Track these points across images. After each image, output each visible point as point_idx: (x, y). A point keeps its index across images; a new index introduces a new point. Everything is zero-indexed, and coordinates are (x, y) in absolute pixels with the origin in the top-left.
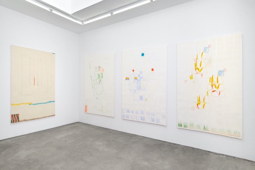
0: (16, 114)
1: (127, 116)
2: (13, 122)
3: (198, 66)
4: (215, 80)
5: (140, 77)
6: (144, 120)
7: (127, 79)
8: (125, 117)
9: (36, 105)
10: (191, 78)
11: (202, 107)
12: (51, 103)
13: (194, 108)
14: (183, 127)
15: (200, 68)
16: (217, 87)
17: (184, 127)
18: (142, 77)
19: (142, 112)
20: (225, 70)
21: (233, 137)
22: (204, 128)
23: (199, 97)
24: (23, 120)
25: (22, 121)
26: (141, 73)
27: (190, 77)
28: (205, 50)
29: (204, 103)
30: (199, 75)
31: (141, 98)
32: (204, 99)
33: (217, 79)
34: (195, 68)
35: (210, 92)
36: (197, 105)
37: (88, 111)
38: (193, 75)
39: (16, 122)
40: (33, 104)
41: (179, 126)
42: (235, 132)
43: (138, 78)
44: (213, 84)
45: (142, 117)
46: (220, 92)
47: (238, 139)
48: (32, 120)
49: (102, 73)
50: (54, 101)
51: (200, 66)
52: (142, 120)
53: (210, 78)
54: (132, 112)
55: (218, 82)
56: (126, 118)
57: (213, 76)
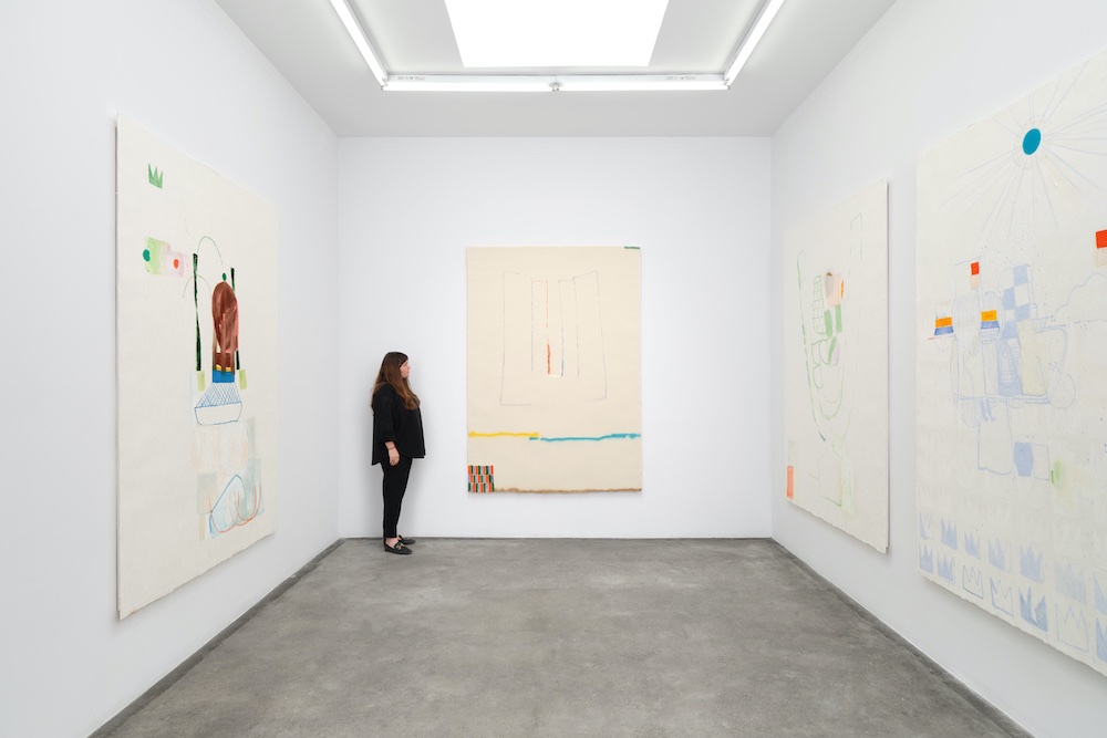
0: (482, 464)
1: (945, 564)
2: (473, 488)
5: (1018, 304)
6: (1045, 628)
7: (944, 326)
8: (936, 569)
9: (556, 442)
12: (621, 439)
18: (1027, 307)
19: (1030, 566)
24: (506, 488)
25: (503, 491)
26: (1021, 276)
31: (1023, 458)
37: (798, 499)
39: (484, 491)
40: (542, 439)
43: (1005, 316)
45: (1029, 598)
48: (539, 495)
49: (839, 306)
50: (636, 433)
52: (1030, 620)
54: (972, 548)
56: (940, 574)
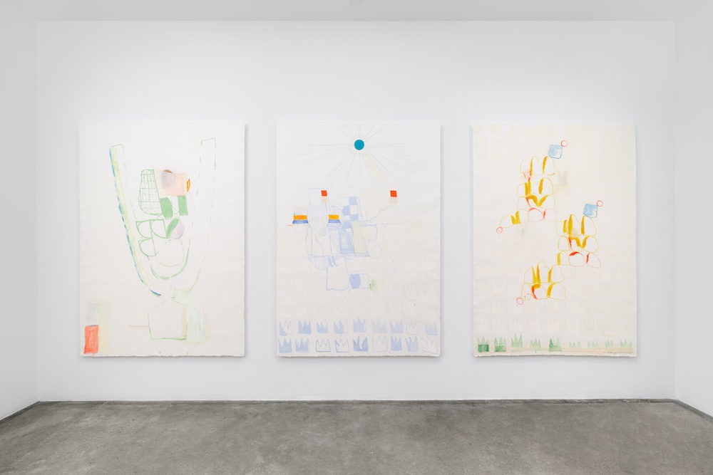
1: (302, 344)
3: (534, 190)
4: (576, 226)
5: (352, 213)
6: (366, 349)
7: (300, 219)
8: (294, 348)
10: (516, 220)
11: (546, 295)
13: (523, 297)
14: (492, 352)
15: (539, 197)
16: (581, 242)
17: (497, 351)
18: (357, 215)
19: (358, 326)
20: (600, 204)
21: (618, 355)
22: (551, 345)
23: (538, 268)
26: (353, 201)
27: (512, 217)
28: (552, 151)
29: (550, 284)
30: (536, 215)
31: (355, 281)
32: (550, 272)
33: (583, 223)
34: (527, 194)
35: (565, 257)
36: (531, 290)
37: (106, 350)
38: (520, 214)
41: (480, 351)
42: (621, 343)
43: (342, 218)
44: (573, 236)
45: (358, 341)
46: (588, 256)
47: (628, 357)
49: (184, 197)
51: (540, 192)
52: (359, 350)
53: (565, 221)
54: (322, 329)
55: (583, 232)
56: (297, 350)
57: (573, 218)
